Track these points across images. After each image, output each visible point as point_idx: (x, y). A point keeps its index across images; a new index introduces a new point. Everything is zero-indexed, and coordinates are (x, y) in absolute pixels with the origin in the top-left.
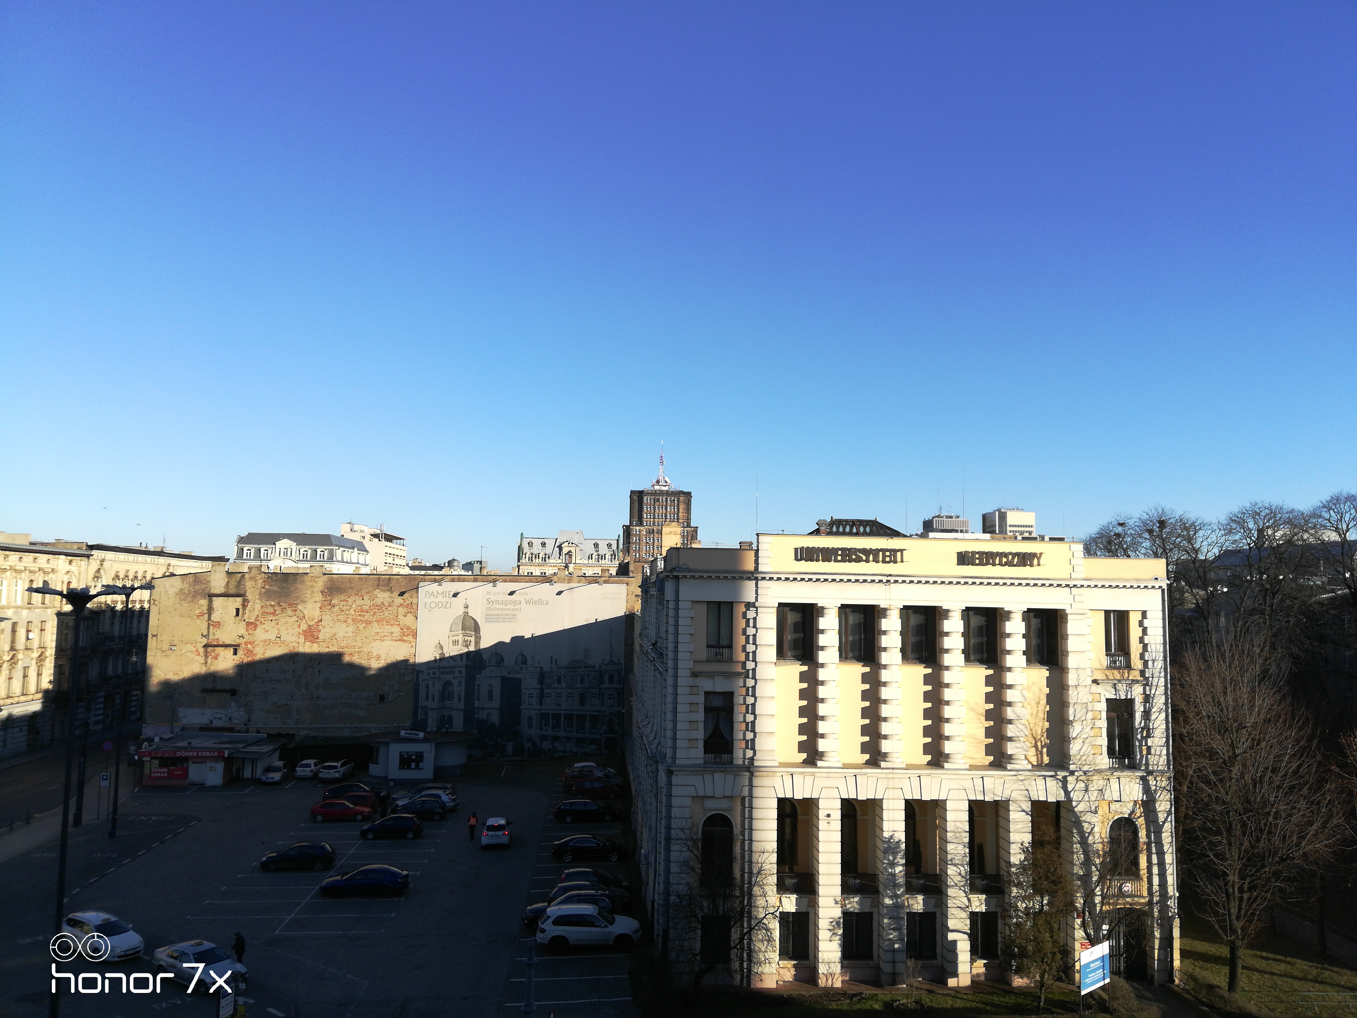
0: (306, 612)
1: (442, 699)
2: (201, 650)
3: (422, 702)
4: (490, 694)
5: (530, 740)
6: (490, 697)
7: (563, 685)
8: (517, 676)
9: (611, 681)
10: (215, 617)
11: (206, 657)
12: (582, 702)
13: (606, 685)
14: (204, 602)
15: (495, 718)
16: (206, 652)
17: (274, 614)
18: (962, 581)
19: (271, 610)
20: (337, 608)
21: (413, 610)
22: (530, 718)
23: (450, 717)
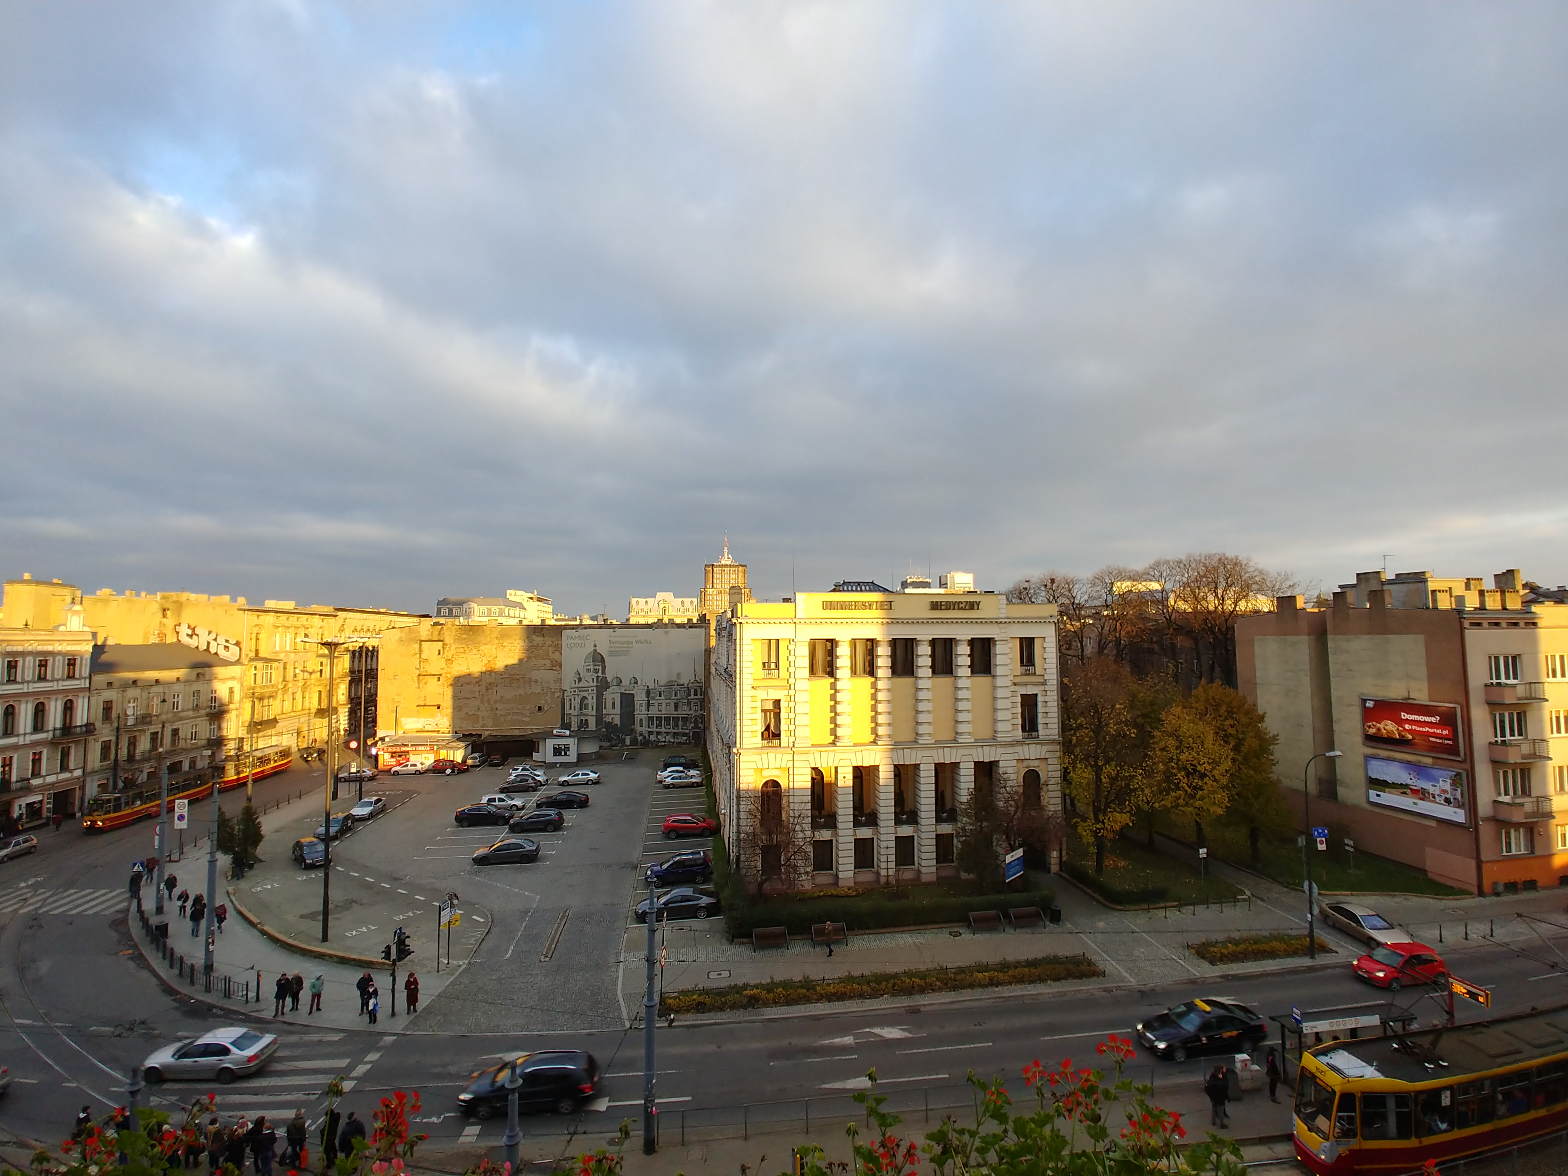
0: (485, 651)
1: (581, 709)
2: (415, 679)
3: (567, 711)
4: (614, 704)
5: (641, 734)
6: (614, 707)
7: (663, 697)
8: (631, 692)
9: (696, 694)
10: (423, 656)
11: (419, 683)
12: (676, 708)
13: (692, 696)
14: (417, 646)
15: (617, 721)
16: (419, 679)
17: (464, 652)
18: (930, 621)
19: (462, 650)
20: (507, 649)
21: (558, 648)
22: (641, 720)
23: (586, 720)
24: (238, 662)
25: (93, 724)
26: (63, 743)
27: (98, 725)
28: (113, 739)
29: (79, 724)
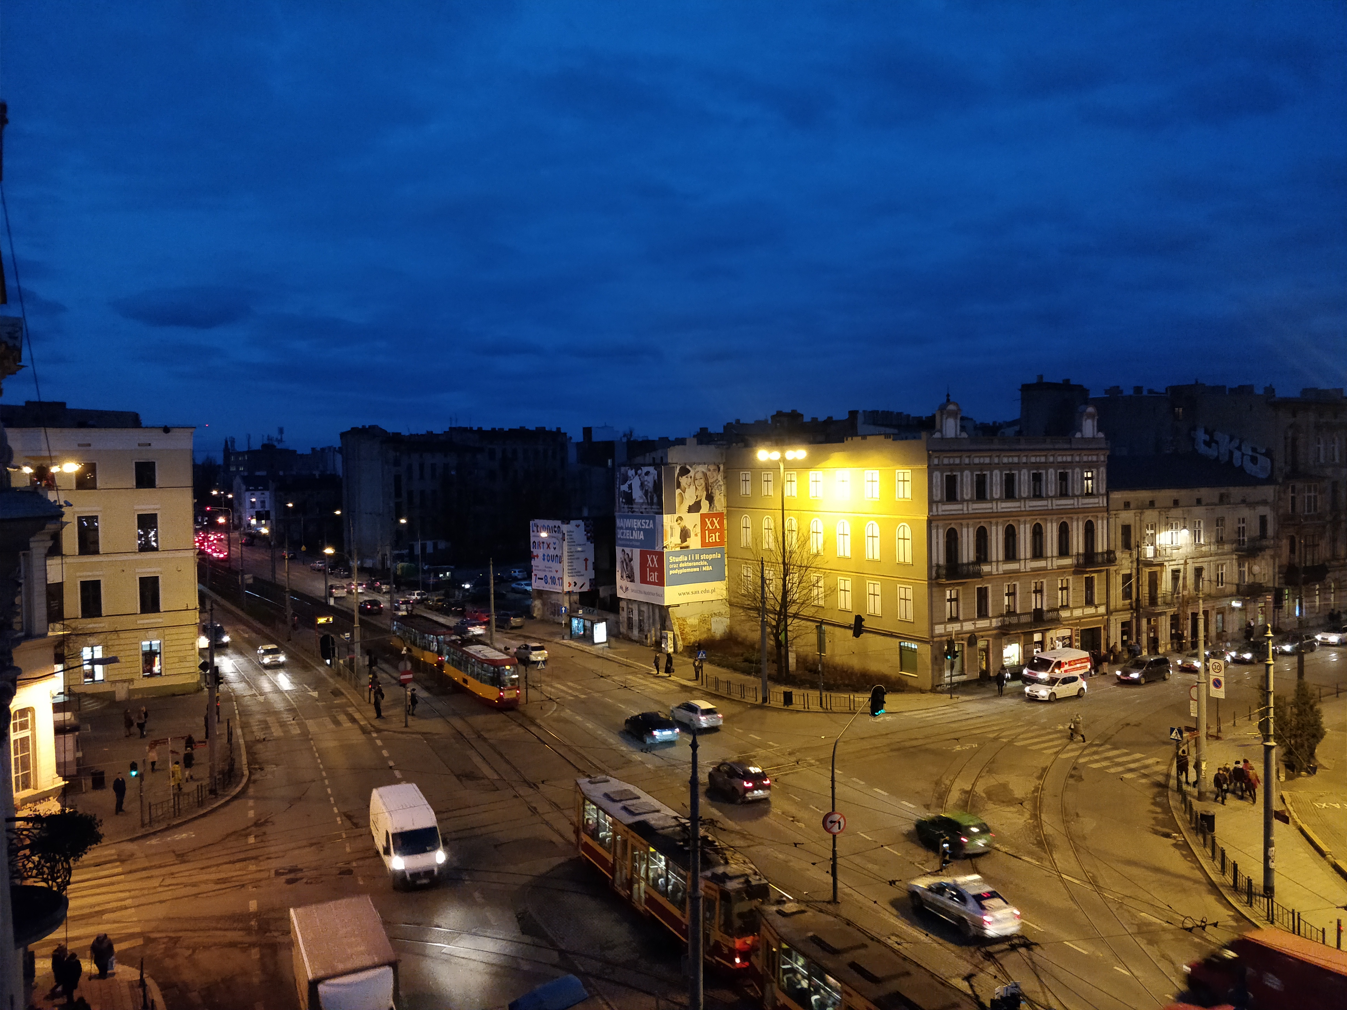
24: (1270, 481)
25: (1113, 552)
26: (1087, 572)
27: (1118, 554)
28: (1134, 572)
29: (1100, 550)
